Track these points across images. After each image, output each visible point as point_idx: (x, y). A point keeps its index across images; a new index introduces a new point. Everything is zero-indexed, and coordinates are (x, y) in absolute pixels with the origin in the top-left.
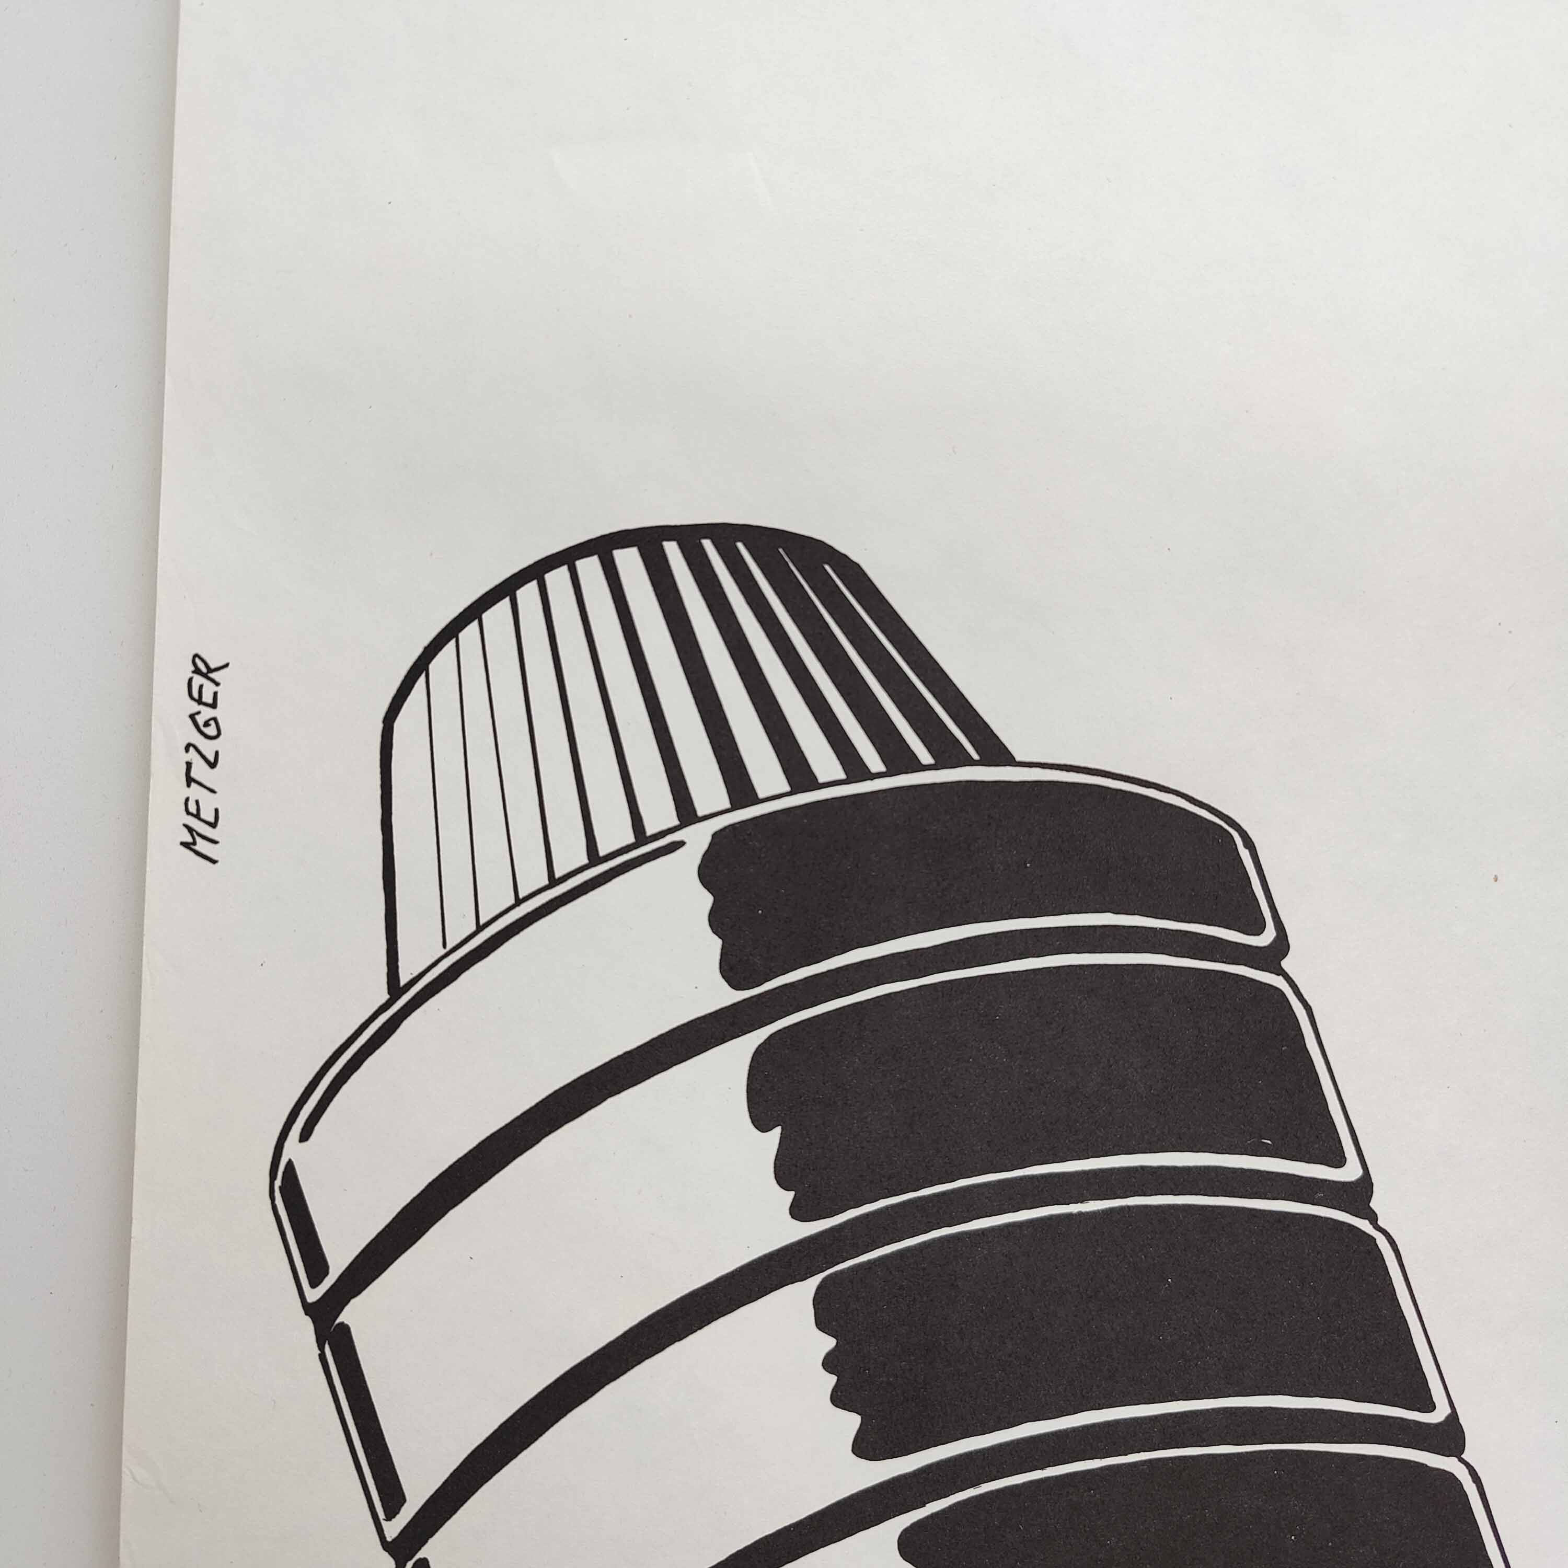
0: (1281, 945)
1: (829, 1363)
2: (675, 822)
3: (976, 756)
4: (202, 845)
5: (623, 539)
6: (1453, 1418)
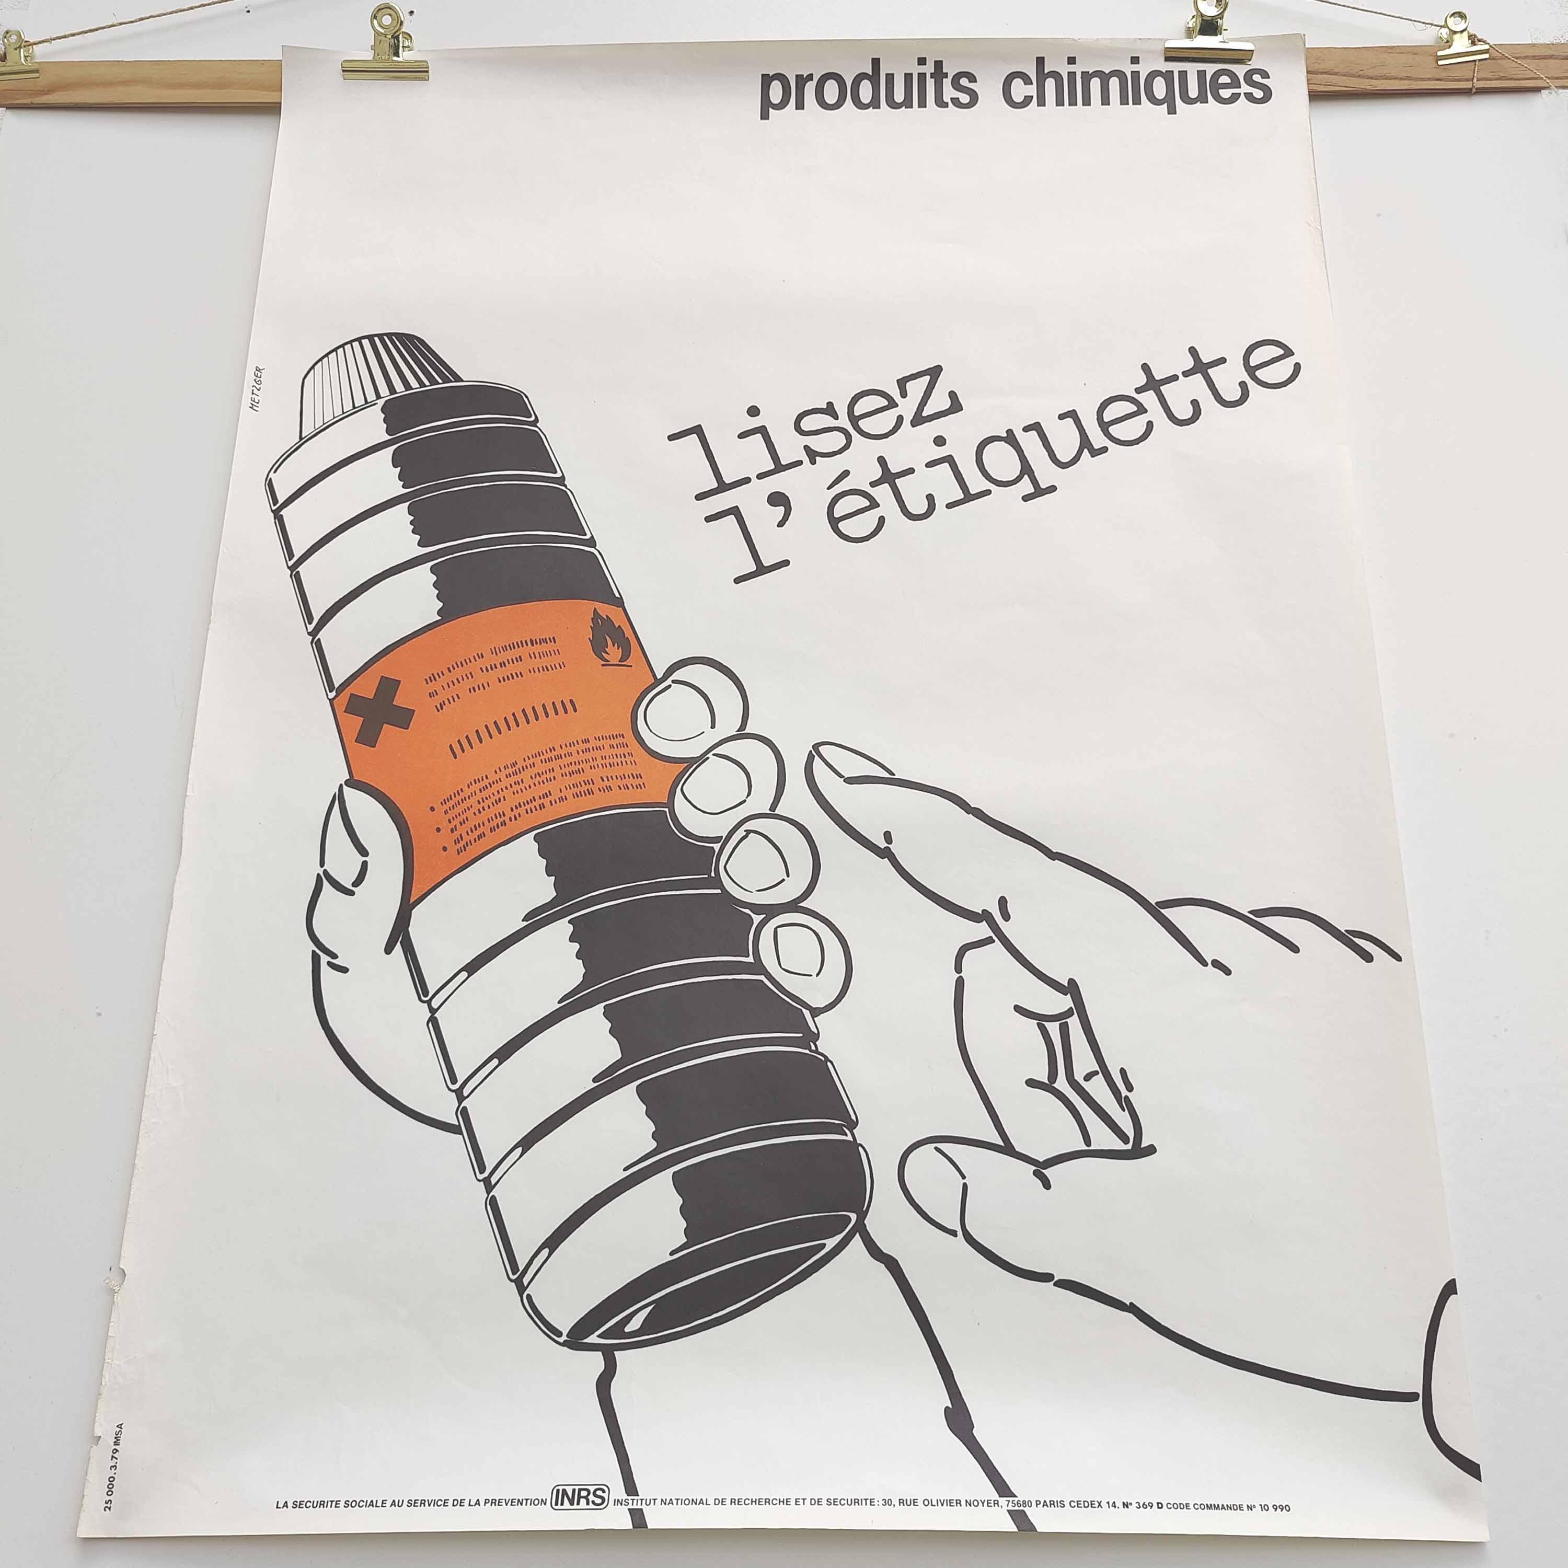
0: (537, 420)
1: (411, 523)
2: (375, 398)
3: (453, 380)
4: (254, 408)
5: (364, 337)
6: (592, 536)
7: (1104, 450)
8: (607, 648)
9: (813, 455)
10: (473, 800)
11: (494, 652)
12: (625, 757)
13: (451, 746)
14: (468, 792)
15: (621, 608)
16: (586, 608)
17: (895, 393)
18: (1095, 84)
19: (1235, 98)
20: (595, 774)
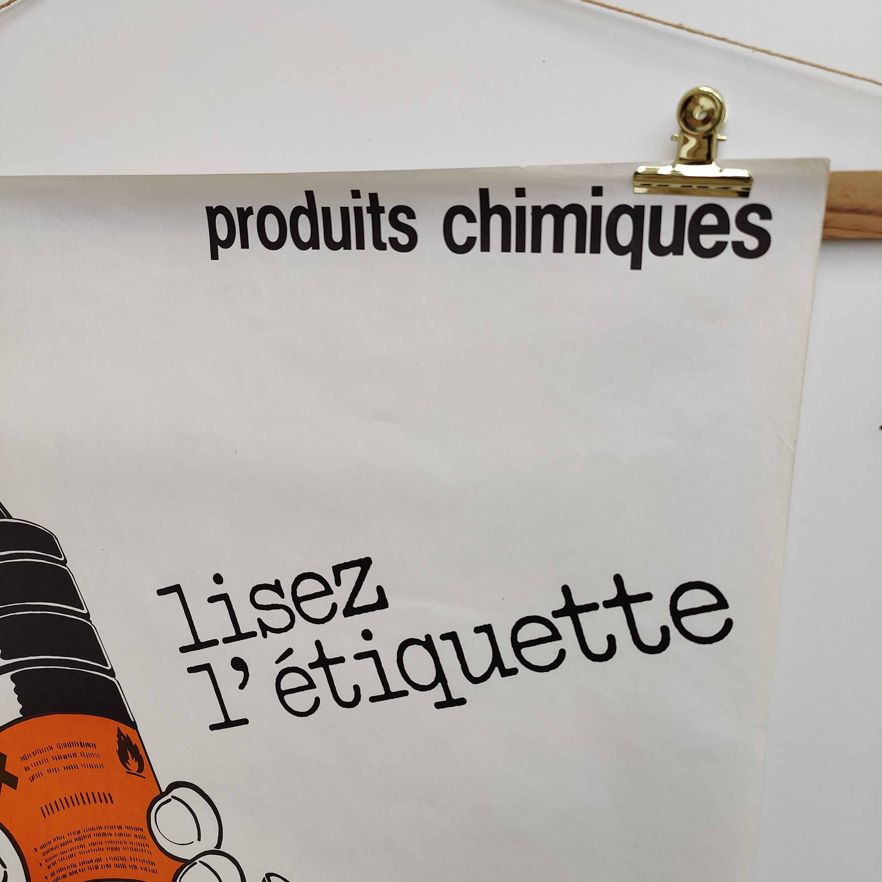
7: (514, 671)
8: (129, 760)
9: (265, 629)
10: (57, 851)
11: (59, 746)
12: (144, 846)
13: (41, 808)
14: (54, 844)
15: (135, 730)
16: (113, 725)
17: (331, 579)
18: (548, 221)
19: (719, 247)
20: (128, 854)
